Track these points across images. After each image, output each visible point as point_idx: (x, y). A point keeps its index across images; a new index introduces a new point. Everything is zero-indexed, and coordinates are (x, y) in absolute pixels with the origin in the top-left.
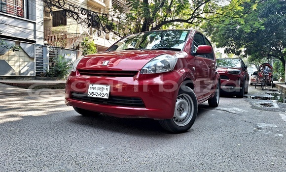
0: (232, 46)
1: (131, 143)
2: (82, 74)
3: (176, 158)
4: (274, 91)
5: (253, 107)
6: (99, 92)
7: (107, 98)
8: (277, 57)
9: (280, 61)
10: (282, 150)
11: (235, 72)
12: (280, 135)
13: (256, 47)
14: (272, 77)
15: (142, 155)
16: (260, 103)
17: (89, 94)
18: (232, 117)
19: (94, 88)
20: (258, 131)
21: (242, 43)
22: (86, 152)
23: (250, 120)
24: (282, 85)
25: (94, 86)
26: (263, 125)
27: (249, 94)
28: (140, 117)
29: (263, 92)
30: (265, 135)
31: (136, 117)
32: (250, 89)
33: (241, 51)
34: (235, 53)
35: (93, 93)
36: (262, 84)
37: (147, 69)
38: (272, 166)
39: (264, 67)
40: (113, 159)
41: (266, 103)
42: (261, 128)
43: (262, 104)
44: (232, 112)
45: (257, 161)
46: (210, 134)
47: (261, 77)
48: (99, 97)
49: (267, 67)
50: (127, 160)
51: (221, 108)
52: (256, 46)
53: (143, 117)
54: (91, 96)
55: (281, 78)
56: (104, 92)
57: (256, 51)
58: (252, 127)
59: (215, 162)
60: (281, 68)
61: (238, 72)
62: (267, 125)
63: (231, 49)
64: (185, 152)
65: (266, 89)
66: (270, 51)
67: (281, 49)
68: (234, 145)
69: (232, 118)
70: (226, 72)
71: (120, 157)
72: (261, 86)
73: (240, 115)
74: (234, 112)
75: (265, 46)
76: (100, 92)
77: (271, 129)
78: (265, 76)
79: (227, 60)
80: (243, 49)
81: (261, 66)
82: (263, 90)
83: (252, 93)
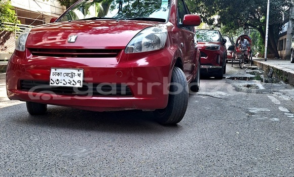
0: (203, 13)
1: (116, 141)
2: (35, 55)
3: (177, 152)
4: (253, 69)
5: (237, 89)
6: (67, 79)
7: (81, 86)
8: (255, 27)
9: (258, 32)
10: (282, 135)
11: (213, 48)
12: (276, 119)
13: (232, 14)
14: (250, 53)
15: (138, 153)
16: (243, 84)
17: (51, 81)
18: (219, 102)
19: (58, 74)
20: (252, 117)
21: (215, 9)
22: (65, 157)
23: (239, 105)
24: (262, 62)
25: (59, 71)
26: (254, 110)
27: (228, 75)
28: (126, 109)
29: (242, 71)
30: (260, 121)
31: (120, 110)
32: (229, 68)
33: (214, 19)
34: (207, 22)
35: (58, 80)
36: (240, 61)
37: (133, 46)
38: (278, 152)
39: (242, 40)
40: (105, 161)
41: (250, 84)
42: (253, 114)
43: (245, 86)
44: (217, 96)
45: (262, 148)
46: (202, 123)
47: (238, 53)
48: (68, 85)
49: (245, 40)
50: (122, 161)
51: (204, 93)
52: (231, 12)
53: (130, 109)
54: (55, 85)
55: (258, 53)
56: (74, 78)
57: (231, 20)
58: (243, 113)
59: (220, 153)
60: (258, 41)
61: (218, 47)
62: (259, 110)
63: (202, 17)
64: (185, 145)
65: (244, 68)
66: (248, 20)
67: (259, 18)
68: (232, 133)
69: (219, 105)
70: (202, 48)
71: (112, 158)
72: (239, 63)
73: (226, 99)
74: (219, 97)
75: (243, 13)
76: (69, 78)
77: (264, 113)
78: (244, 51)
79: (201, 32)
80: (216, 17)
81: (239, 39)
82: (241, 68)
83: (231, 73)
